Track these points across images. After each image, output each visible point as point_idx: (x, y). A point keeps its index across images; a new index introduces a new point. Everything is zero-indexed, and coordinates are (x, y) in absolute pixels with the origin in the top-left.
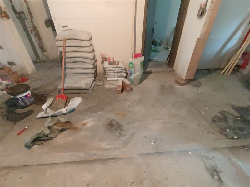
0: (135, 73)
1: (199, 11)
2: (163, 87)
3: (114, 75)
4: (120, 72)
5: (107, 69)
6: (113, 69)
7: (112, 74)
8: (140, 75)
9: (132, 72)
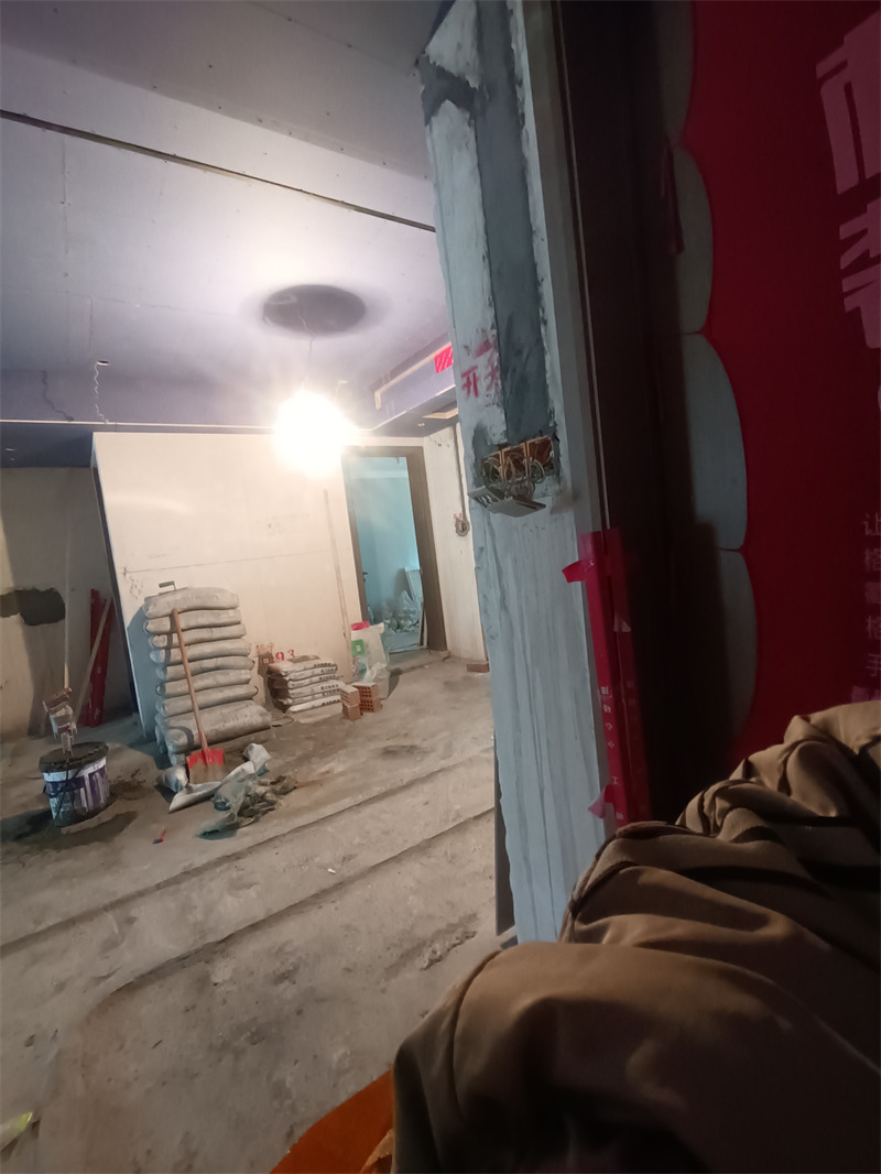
0: (370, 667)
2: (449, 684)
3: (312, 690)
4: (326, 680)
6: (308, 673)
7: (306, 690)
8: (386, 669)
9: (364, 665)
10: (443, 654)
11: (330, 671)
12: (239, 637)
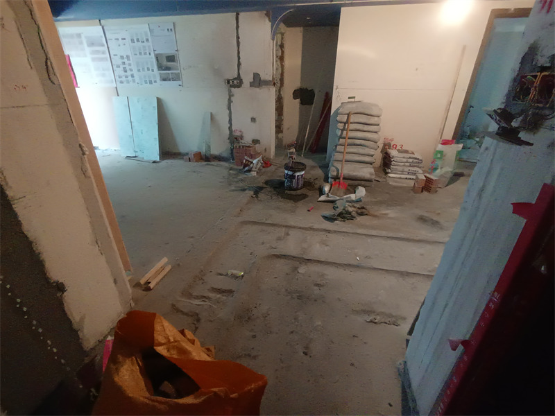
0: (442, 168)
3: (403, 169)
4: (414, 166)
5: (395, 159)
7: (400, 168)
8: (451, 172)
9: (438, 166)
11: (418, 162)
12: (376, 132)
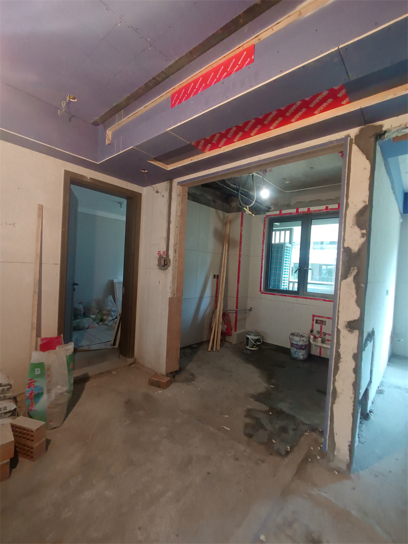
1: (159, 260)
2: (130, 406)
8: (67, 392)
9: (42, 389)
10: (130, 360)
